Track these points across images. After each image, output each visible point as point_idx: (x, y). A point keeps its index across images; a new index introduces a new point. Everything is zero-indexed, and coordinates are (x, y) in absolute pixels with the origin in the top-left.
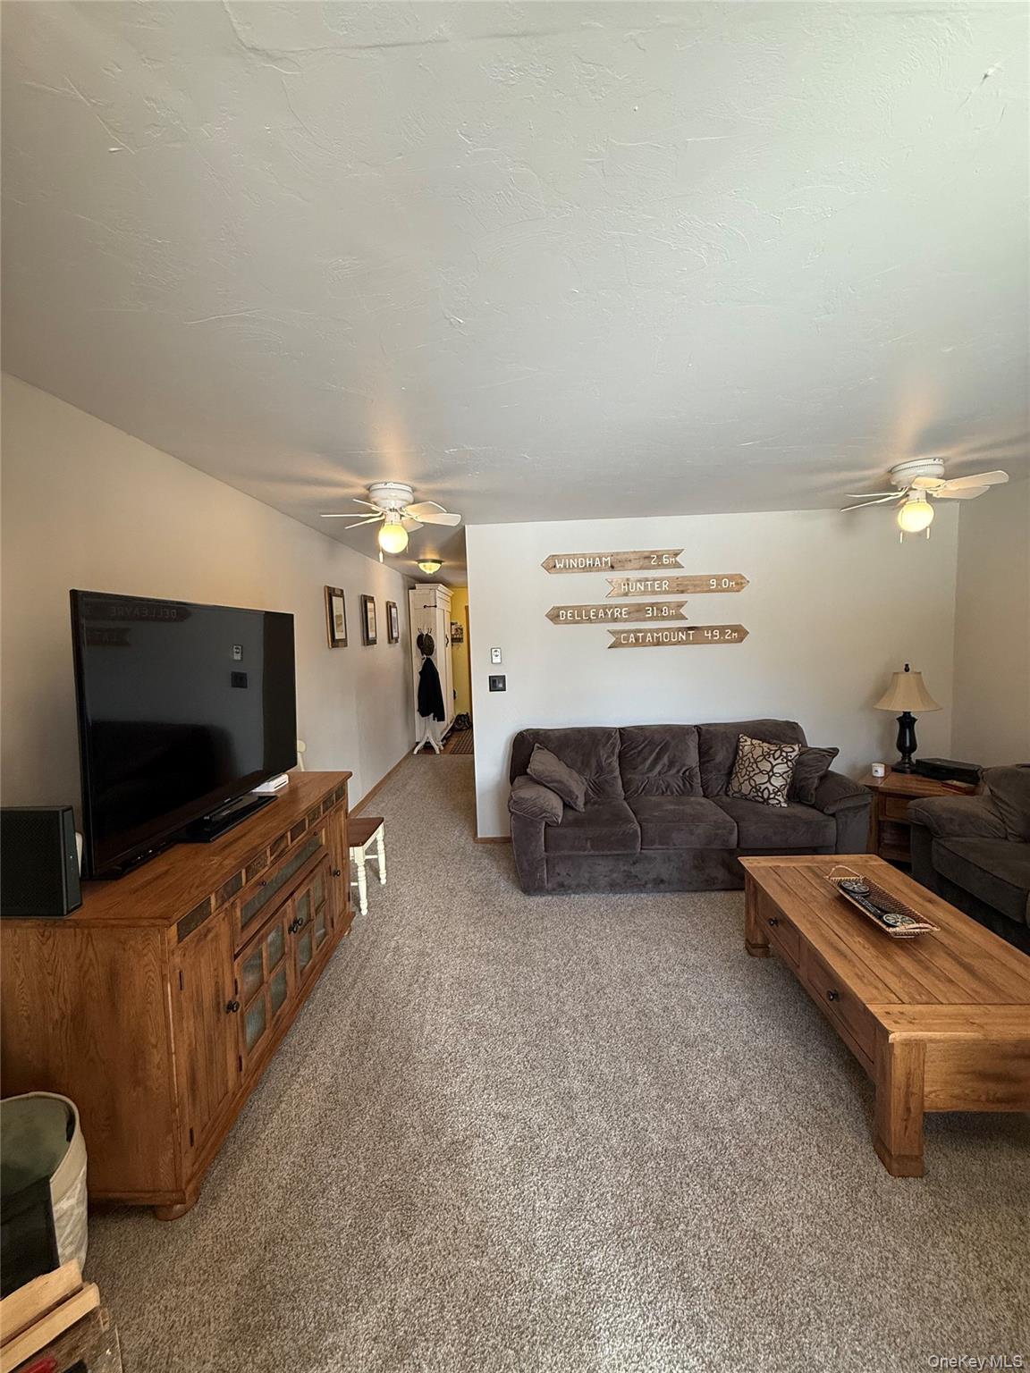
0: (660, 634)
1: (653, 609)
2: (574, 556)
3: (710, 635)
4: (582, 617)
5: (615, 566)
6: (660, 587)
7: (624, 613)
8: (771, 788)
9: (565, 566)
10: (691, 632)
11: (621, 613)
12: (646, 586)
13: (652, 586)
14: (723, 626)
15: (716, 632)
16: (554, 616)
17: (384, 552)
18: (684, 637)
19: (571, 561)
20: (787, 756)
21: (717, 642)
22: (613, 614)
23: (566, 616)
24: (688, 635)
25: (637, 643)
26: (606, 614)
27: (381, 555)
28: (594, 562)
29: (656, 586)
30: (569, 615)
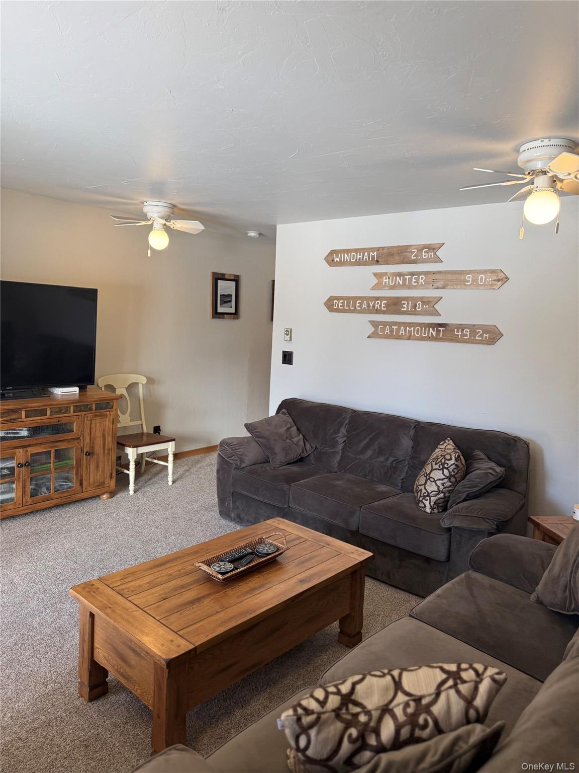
0: (412, 328)
1: (408, 303)
2: (348, 251)
3: (460, 333)
4: (349, 307)
5: (379, 260)
6: (417, 281)
7: (383, 305)
8: (424, 491)
9: (340, 260)
10: (441, 329)
11: (380, 306)
12: (405, 280)
13: (410, 280)
14: (474, 325)
15: (467, 331)
16: (330, 304)
17: (152, 249)
18: (434, 334)
19: (346, 255)
20: (445, 463)
21: (465, 342)
22: (374, 306)
23: (338, 305)
24: (438, 331)
25: (390, 336)
26: (369, 306)
27: (149, 251)
28: (363, 257)
29: (414, 280)
30: (340, 304)
